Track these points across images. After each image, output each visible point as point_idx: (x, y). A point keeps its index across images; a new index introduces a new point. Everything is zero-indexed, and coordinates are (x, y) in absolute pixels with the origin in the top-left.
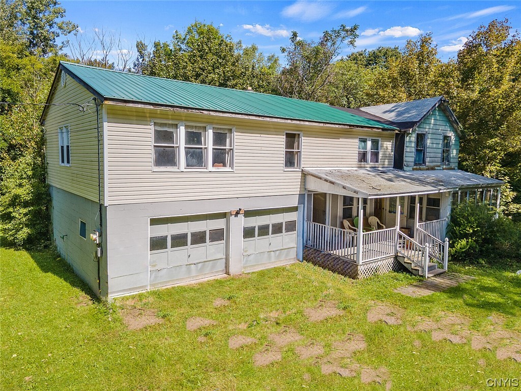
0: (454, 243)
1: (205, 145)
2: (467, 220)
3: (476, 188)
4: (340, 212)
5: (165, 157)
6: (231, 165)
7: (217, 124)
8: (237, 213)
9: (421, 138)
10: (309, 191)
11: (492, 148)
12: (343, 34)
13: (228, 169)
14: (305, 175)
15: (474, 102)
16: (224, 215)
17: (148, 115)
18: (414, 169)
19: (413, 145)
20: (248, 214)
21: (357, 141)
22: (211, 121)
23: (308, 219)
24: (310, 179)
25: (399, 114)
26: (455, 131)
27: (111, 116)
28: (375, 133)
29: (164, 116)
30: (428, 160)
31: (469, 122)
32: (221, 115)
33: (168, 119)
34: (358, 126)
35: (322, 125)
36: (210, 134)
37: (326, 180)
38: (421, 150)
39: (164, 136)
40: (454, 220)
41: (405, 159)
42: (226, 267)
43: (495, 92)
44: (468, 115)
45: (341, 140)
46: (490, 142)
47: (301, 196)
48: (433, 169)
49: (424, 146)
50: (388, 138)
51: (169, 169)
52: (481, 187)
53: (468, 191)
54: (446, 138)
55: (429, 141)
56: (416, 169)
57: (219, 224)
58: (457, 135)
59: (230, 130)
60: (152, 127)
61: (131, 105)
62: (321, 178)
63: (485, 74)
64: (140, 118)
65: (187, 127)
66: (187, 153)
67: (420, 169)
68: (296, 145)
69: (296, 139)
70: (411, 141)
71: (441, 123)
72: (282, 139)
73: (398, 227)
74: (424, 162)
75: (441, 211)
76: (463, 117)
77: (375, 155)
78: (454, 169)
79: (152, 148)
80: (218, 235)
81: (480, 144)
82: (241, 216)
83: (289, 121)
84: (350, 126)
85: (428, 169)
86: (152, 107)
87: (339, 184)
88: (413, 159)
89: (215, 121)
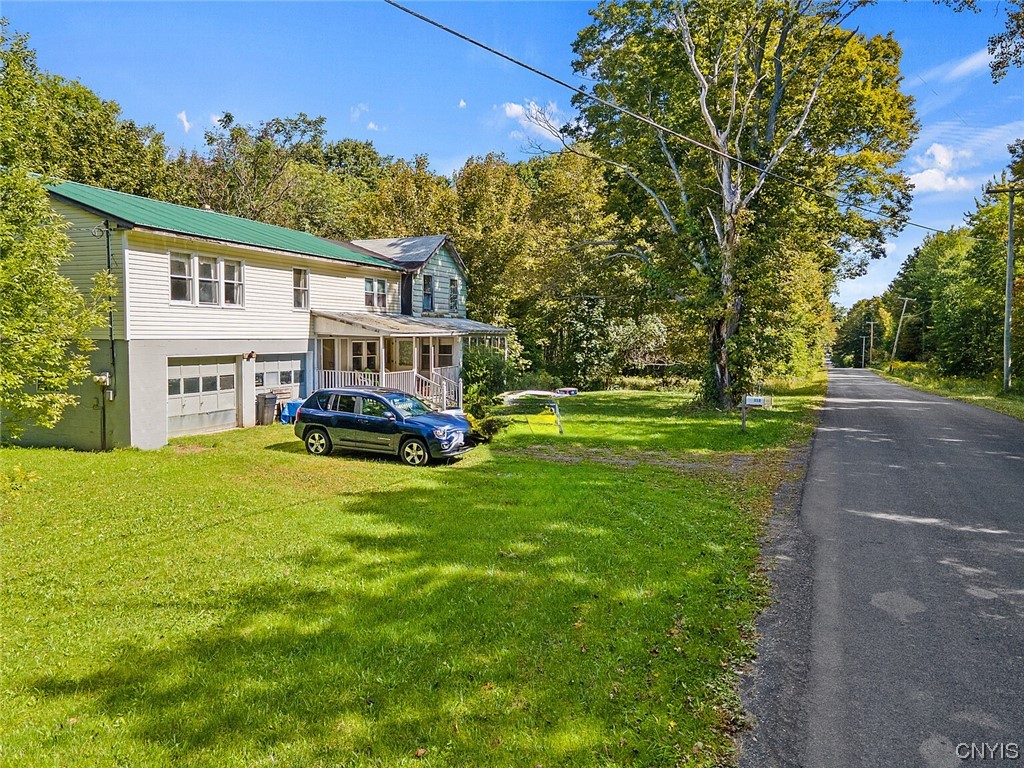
0: (467, 388)
1: (216, 278)
2: (478, 364)
3: (483, 334)
4: (350, 363)
5: (179, 290)
6: (242, 302)
7: (229, 256)
8: (250, 356)
9: (428, 279)
10: (319, 336)
11: (498, 294)
12: (303, 126)
13: (237, 306)
14: (314, 316)
15: (478, 244)
16: (232, 359)
17: (165, 243)
18: (422, 316)
19: (422, 288)
20: (260, 358)
21: (363, 280)
22: (223, 252)
23: (319, 368)
24: (320, 320)
25: (406, 250)
26: (461, 274)
27: (132, 243)
28: (381, 273)
29: (180, 244)
30: (436, 306)
31: (474, 265)
32: (236, 246)
33: (183, 248)
34: (365, 264)
35: (330, 261)
36: (222, 266)
37: (342, 321)
38: (429, 296)
39: (178, 267)
40: (467, 367)
41: (413, 303)
42: (237, 419)
43: (496, 233)
44: (472, 258)
45: (347, 279)
46: (497, 287)
47: (311, 341)
48: (441, 316)
49: (432, 290)
50: (394, 279)
51: (183, 303)
52: (489, 335)
53: (477, 337)
54: (453, 282)
55: (437, 284)
56: (425, 316)
57: (229, 369)
58: (464, 280)
59: (239, 263)
60: (169, 256)
61: (157, 232)
62: (335, 319)
63: (486, 211)
64: (158, 247)
65: (201, 258)
66: (200, 286)
67: (429, 316)
68: (302, 282)
69: (302, 276)
70: (418, 283)
71: (448, 265)
72: (290, 275)
73: (415, 370)
74: (433, 308)
75: (453, 358)
76: (468, 258)
77: (382, 298)
78: (462, 318)
79: (169, 279)
80: (227, 382)
81: (487, 290)
82: (252, 360)
83: (299, 256)
84: (358, 263)
85: (437, 317)
86: (175, 236)
87: (357, 324)
88: (421, 304)
89: (227, 253)
